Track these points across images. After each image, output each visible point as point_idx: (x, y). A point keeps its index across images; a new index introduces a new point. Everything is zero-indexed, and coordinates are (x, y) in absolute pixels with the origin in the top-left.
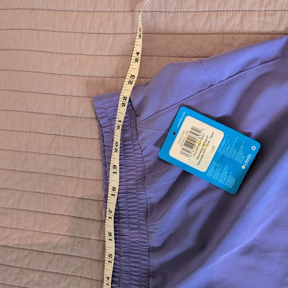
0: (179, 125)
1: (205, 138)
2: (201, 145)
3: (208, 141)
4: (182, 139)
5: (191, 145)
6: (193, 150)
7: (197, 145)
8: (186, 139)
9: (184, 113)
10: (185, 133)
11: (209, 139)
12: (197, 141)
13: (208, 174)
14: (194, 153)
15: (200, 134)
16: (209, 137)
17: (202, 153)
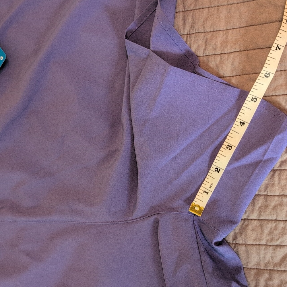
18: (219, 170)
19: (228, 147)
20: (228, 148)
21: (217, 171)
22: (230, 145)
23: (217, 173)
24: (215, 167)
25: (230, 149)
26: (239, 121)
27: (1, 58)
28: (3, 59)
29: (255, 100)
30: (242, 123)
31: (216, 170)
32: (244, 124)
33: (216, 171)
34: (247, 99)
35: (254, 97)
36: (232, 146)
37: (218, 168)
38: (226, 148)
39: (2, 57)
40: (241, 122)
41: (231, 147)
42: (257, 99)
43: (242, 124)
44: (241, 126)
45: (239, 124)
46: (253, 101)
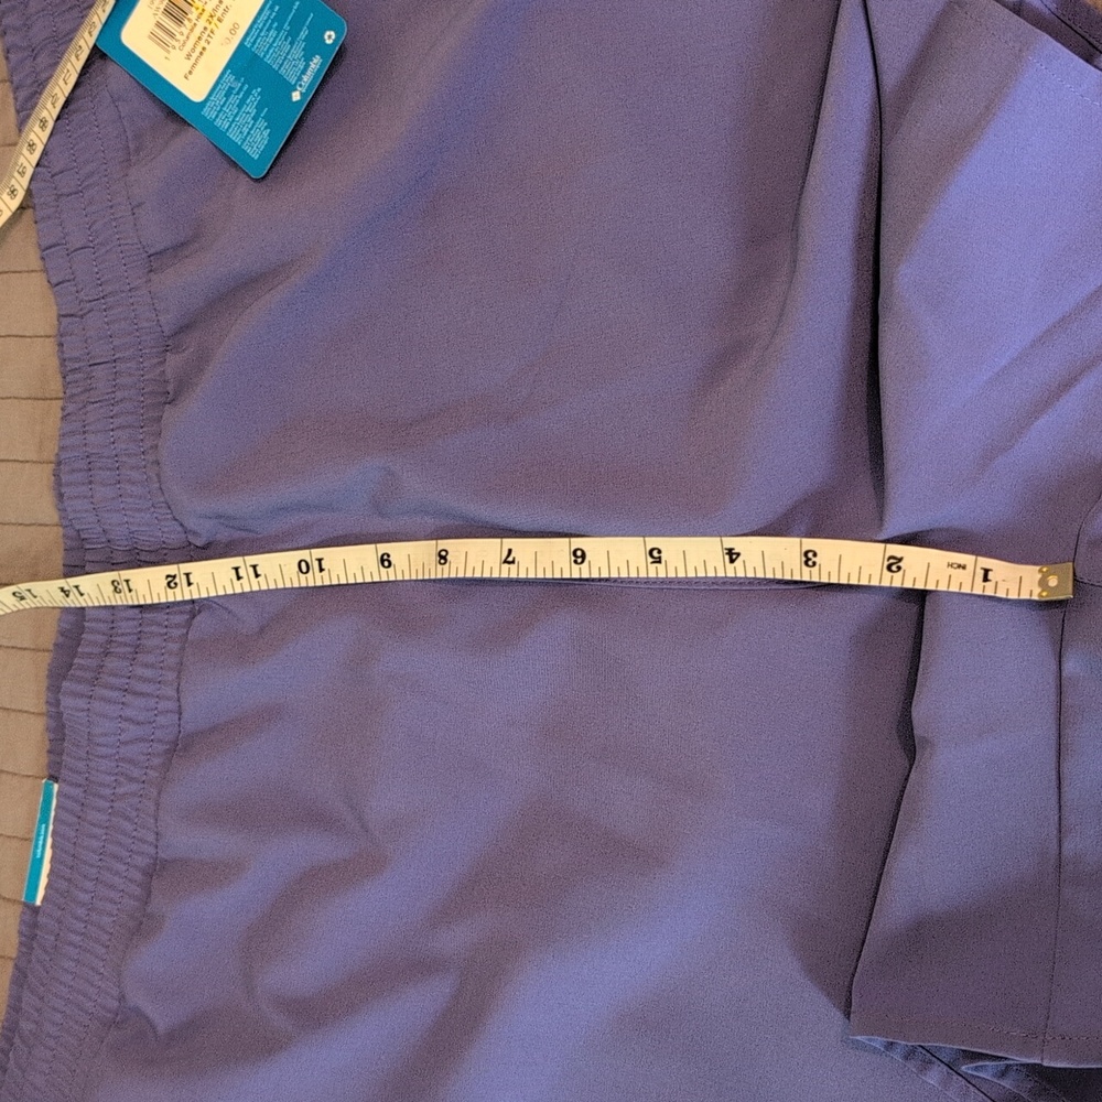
2: (206, 16)
5: (180, 15)
6: (183, 29)
7: (193, 15)
13: (206, 111)
14: (182, 38)
17: (202, 44)
18: (892, 561)
19: (810, 563)
20: (814, 559)
21: (900, 564)
22: (804, 559)
23: (904, 561)
24: (887, 574)
25: (815, 555)
26: (730, 567)
27: (326, 37)
28: (334, 40)
29: (655, 554)
30: (732, 555)
31: (894, 568)
32: (730, 552)
33: (899, 568)
34: (662, 575)
35: (650, 560)
36: (803, 551)
37: (886, 563)
38: (817, 567)
39: (332, 33)
40: (732, 561)
41: (806, 553)
42: (648, 549)
43: (734, 557)
44: (738, 554)
45: (738, 562)
46: (660, 558)
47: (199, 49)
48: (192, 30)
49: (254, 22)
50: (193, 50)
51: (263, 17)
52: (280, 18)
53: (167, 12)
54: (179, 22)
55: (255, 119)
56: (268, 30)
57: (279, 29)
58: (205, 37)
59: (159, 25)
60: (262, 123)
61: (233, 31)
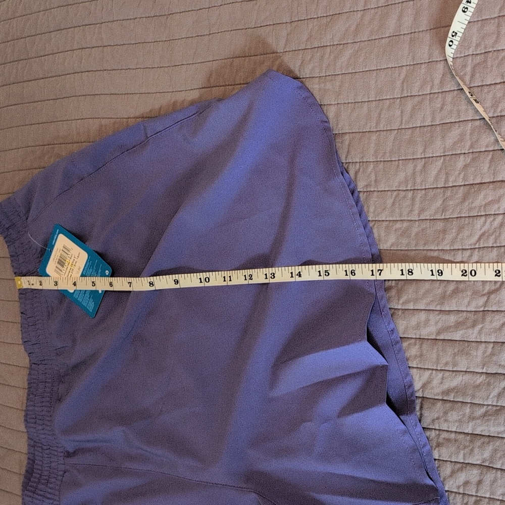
0: (54, 243)
1: (73, 258)
2: (70, 264)
3: (75, 261)
4: (56, 257)
5: (62, 264)
6: (64, 269)
7: (66, 264)
8: (59, 257)
9: (58, 230)
10: (59, 251)
11: (76, 259)
12: (67, 260)
13: (74, 295)
14: (64, 272)
15: (70, 253)
16: (76, 257)
17: (70, 273)
47: (70, 275)
48: (67, 269)
49: (85, 266)
50: (68, 275)
51: (87, 265)
52: (92, 265)
53: (58, 263)
54: (63, 266)
55: (89, 298)
56: (90, 269)
57: (93, 268)
58: (71, 271)
59: (56, 267)
60: (91, 300)
61: (79, 269)
